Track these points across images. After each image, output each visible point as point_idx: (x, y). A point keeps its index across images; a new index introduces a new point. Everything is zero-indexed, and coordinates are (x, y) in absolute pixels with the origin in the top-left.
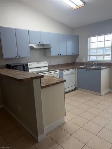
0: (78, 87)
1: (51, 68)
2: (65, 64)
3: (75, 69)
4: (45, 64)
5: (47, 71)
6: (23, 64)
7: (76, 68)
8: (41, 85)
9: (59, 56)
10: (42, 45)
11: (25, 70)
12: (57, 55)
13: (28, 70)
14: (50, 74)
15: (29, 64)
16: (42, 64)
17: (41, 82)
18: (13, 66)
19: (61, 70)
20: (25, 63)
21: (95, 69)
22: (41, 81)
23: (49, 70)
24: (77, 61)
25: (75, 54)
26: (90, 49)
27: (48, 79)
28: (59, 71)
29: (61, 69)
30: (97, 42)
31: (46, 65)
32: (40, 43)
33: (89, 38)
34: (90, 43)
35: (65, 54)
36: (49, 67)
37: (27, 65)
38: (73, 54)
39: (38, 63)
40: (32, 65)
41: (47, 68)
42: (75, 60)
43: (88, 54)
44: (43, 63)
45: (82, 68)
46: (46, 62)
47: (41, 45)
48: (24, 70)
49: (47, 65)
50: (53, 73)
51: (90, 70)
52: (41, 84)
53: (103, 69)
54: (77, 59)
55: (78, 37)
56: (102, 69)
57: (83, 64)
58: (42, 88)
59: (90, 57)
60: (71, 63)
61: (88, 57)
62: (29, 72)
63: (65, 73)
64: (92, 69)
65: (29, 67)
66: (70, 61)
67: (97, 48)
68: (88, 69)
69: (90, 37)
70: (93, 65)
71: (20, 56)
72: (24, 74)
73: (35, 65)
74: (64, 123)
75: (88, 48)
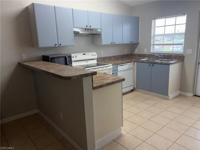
0: (137, 88)
1: (102, 61)
2: (120, 56)
3: (134, 64)
4: (93, 55)
5: (96, 65)
6: (65, 55)
7: (135, 62)
8: (93, 85)
9: (113, 45)
10: (90, 29)
11: (68, 63)
12: (110, 43)
13: (72, 64)
14: (100, 69)
15: (72, 55)
16: (89, 56)
17: (92, 81)
18: (52, 59)
19: (115, 64)
20: (67, 54)
21: (161, 64)
22: (92, 79)
23: (98, 65)
24: (136, 52)
25: (134, 42)
26: (155, 36)
27: (100, 76)
28: (113, 65)
29: (115, 62)
30: (165, 26)
31: (94, 57)
32: (88, 27)
33: (153, 21)
34: (155, 27)
35: (121, 43)
36: (98, 60)
37: (70, 57)
38: (131, 43)
39: (84, 54)
40: (76, 57)
41: (95, 62)
42: (134, 50)
43: (152, 43)
44: (90, 54)
45: (143, 62)
46: (95, 53)
47: (88, 29)
48: (66, 64)
49: (96, 57)
50: (105, 68)
51: (154, 64)
52: (93, 83)
53: (173, 63)
54: (136, 49)
55: (138, 19)
56: (171, 64)
57: (144, 56)
58: (94, 88)
59: (154, 47)
60: (127, 55)
61: (152, 47)
62: (72, 66)
63: (120, 68)
64: (157, 63)
65: (73, 59)
66: (126, 52)
67: (164, 35)
68: (152, 63)
69: (155, 19)
70: (157, 58)
71: (60, 44)
72: (69, 70)
73: (80, 56)
74: (121, 136)
75: (152, 34)
